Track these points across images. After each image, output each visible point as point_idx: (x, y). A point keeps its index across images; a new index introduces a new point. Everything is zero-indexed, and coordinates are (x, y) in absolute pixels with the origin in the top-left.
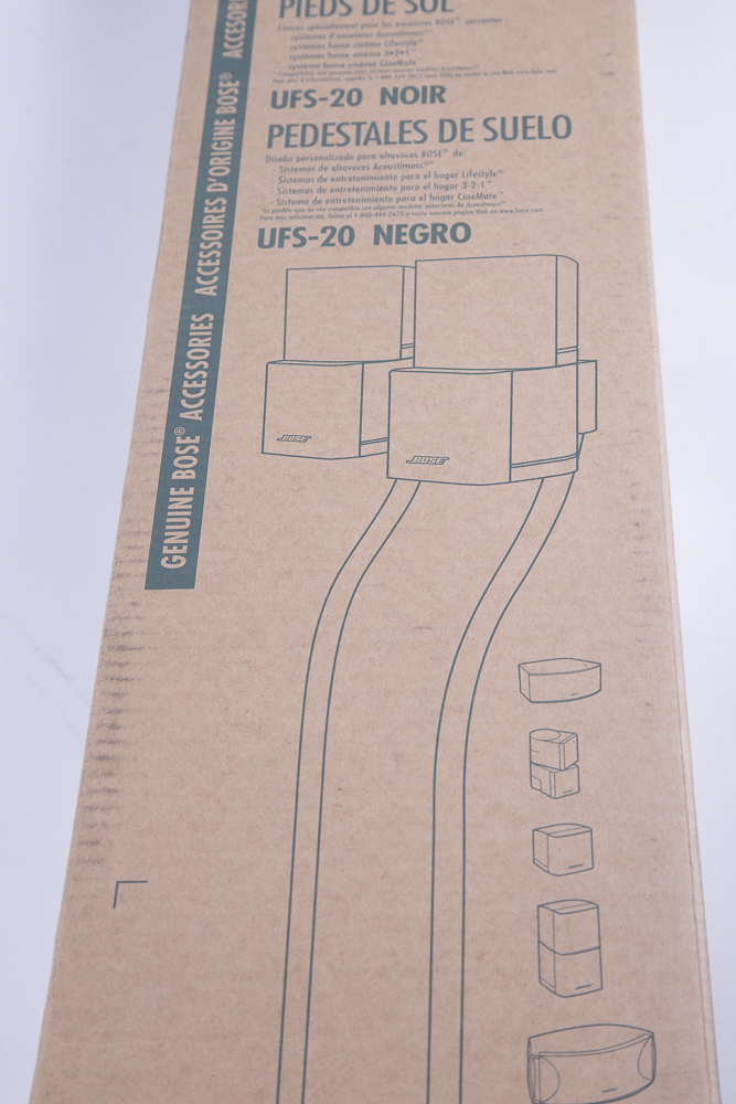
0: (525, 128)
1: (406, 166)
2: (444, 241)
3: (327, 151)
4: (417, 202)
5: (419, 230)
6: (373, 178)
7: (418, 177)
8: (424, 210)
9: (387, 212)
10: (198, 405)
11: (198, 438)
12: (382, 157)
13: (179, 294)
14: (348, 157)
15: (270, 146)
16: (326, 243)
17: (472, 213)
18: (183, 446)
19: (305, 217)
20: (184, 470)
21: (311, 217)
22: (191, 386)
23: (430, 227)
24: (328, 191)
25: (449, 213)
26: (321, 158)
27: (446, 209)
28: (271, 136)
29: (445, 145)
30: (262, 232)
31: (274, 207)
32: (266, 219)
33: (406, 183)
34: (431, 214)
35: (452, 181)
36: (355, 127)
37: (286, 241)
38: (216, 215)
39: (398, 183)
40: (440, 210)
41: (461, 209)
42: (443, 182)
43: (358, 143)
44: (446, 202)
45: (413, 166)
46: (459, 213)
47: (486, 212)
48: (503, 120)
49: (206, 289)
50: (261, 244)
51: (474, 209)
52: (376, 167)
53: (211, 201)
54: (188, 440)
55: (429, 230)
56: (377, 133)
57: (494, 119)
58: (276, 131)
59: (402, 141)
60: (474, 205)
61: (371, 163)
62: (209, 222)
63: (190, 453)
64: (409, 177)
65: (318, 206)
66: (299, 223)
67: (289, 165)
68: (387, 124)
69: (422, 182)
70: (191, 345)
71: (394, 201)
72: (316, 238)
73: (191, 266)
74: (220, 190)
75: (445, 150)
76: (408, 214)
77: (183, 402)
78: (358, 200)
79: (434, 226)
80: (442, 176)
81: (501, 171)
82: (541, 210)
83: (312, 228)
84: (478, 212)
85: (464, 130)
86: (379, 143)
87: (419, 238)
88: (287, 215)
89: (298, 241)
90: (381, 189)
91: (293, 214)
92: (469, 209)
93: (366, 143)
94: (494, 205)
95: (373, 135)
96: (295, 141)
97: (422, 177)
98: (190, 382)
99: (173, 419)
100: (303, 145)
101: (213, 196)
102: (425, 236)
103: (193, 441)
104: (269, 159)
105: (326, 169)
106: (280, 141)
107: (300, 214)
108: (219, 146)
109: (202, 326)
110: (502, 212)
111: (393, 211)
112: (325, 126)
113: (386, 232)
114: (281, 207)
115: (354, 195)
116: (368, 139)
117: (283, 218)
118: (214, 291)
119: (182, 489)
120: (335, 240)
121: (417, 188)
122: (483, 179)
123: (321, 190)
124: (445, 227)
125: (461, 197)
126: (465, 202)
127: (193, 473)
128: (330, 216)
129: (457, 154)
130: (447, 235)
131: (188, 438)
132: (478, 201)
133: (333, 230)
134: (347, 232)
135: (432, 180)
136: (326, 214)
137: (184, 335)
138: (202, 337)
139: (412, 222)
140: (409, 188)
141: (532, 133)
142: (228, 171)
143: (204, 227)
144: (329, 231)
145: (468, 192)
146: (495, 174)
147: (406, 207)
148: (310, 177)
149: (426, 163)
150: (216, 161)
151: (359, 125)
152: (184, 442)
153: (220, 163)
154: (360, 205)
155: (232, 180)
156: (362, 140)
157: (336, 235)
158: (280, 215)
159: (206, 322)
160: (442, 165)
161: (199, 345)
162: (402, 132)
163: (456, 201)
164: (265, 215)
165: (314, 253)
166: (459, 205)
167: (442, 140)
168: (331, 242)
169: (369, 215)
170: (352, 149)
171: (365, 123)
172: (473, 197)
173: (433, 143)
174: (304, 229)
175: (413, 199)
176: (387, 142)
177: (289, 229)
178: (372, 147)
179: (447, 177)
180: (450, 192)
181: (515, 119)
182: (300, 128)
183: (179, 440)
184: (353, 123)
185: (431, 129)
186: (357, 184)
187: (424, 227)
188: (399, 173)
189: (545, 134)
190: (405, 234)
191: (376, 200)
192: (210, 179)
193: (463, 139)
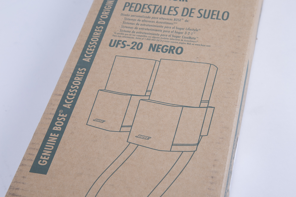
0: (213, 14)
1: (168, 23)
2: (173, 53)
3: (142, 14)
4: (168, 37)
5: (165, 48)
6: (155, 26)
7: (170, 28)
8: (169, 40)
9: (156, 39)
10: (70, 102)
11: (66, 115)
12: (160, 19)
13: (77, 60)
14: (149, 17)
15: (124, 10)
16: (132, 48)
17: (185, 44)
18: (60, 117)
19: (128, 37)
20: (58, 127)
21: (130, 38)
22: (70, 95)
23: (169, 47)
24: (138, 29)
25: (177, 43)
26: (140, 16)
27: (177, 41)
28: (125, 6)
29: (183, 17)
30: (112, 40)
31: (118, 32)
32: (114, 36)
33: (166, 29)
34: (171, 42)
35: (182, 31)
36: (154, 6)
37: (119, 45)
38: (98, 32)
39: (163, 29)
40: (175, 41)
41: (182, 42)
42: (179, 31)
43: (153, 13)
44: (178, 38)
45: (170, 24)
46: (181, 43)
47: (190, 44)
48: (206, 11)
49: (87, 59)
50: (110, 45)
51: (186, 42)
52: (157, 22)
53: (98, 27)
54: (63, 115)
55: (168, 48)
56: (161, 10)
57: (203, 10)
58: (127, 4)
59: (169, 14)
60: (187, 41)
61: (156, 20)
62: (95, 34)
63: (62, 121)
64: (167, 27)
65: (133, 34)
66: (125, 39)
67: (128, 17)
68: (165, 7)
69: (171, 30)
70: (75, 79)
71: (160, 36)
72: (129, 45)
73: (84, 50)
74: (102, 23)
75: (183, 19)
76: (163, 41)
77: (66, 100)
78: (148, 34)
79: (171, 47)
80: (179, 28)
81: (200, 30)
82: (210, 46)
83: (129, 42)
84: (188, 44)
85: (191, 12)
86: (161, 13)
87: (164, 50)
88: (122, 35)
89: (123, 46)
90: (156, 30)
91: (124, 35)
92: (185, 42)
93: (156, 13)
94: (194, 42)
95: (159, 10)
96: (133, 9)
97: (172, 28)
98: (71, 93)
99: (60, 107)
100: (135, 11)
101: (99, 25)
102: (167, 50)
103: (64, 116)
104: (122, 14)
105: (140, 21)
106: (127, 8)
107: (126, 36)
108: (107, 7)
109: (81, 73)
110: (196, 45)
111: (158, 39)
112: (144, 5)
113: (153, 47)
114: (121, 32)
115: (147, 31)
116: (157, 11)
117: (120, 37)
118: (89, 60)
119: (55, 134)
120: (135, 47)
121: (169, 32)
122: (193, 32)
123: (136, 28)
124: (174, 48)
125: (183, 37)
126: (184, 39)
127: (60, 128)
128: (136, 38)
129: (186, 21)
130: (174, 51)
131: (63, 114)
132: (188, 40)
133: (136, 43)
134: (140, 45)
135: (175, 30)
136: (135, 37)
137: (74, 75)
138: (80, 77)
139: (164, 44)
140: (166, 31)
141: (214, 17)
142: (107, 17)
143: (93, 36)
144: (134, 43)
145: (187, 36)
146: (197, 30)
147: (163, 38)
148: (134, 23)
149: (175, 23)
150: (104, 13)
151: (156, 6)
152: (61, 116)
153: (105, 14)
154: (148, 35)
155: (107, 21)
156: (155, 12)
157: (136, 45)
158: (120, 35)
159: (83, 71)
160: (180, 25)
161: (78, 79)
162: (170, 10)
163: (181, 38)
164: (114, 35)
165: (127, 51)
166: (182, 40)
167: (182, 15)
168: (134, 48)
169: (150, 40)
170: (151, 15)
171: (158, 6)
172: (187, 38)
173: (179, 16)
174: (126, 41)
175: (167, 36)
176: (163, 14)
177: (121, 41)
178: (158, 15)
179: (180, 29)
180: (180, 35)
181: (210, 11)
182: (135, 5)
183: (60, 115)
184: (154, 5)
185: (180, 11)
186: (149, 28)
187: (167, 46)
188: (164, 25)
189: (219, 18)
190: (160, 48)
191: (154, 34)
192: (100, 19)
193: (190, 16)
